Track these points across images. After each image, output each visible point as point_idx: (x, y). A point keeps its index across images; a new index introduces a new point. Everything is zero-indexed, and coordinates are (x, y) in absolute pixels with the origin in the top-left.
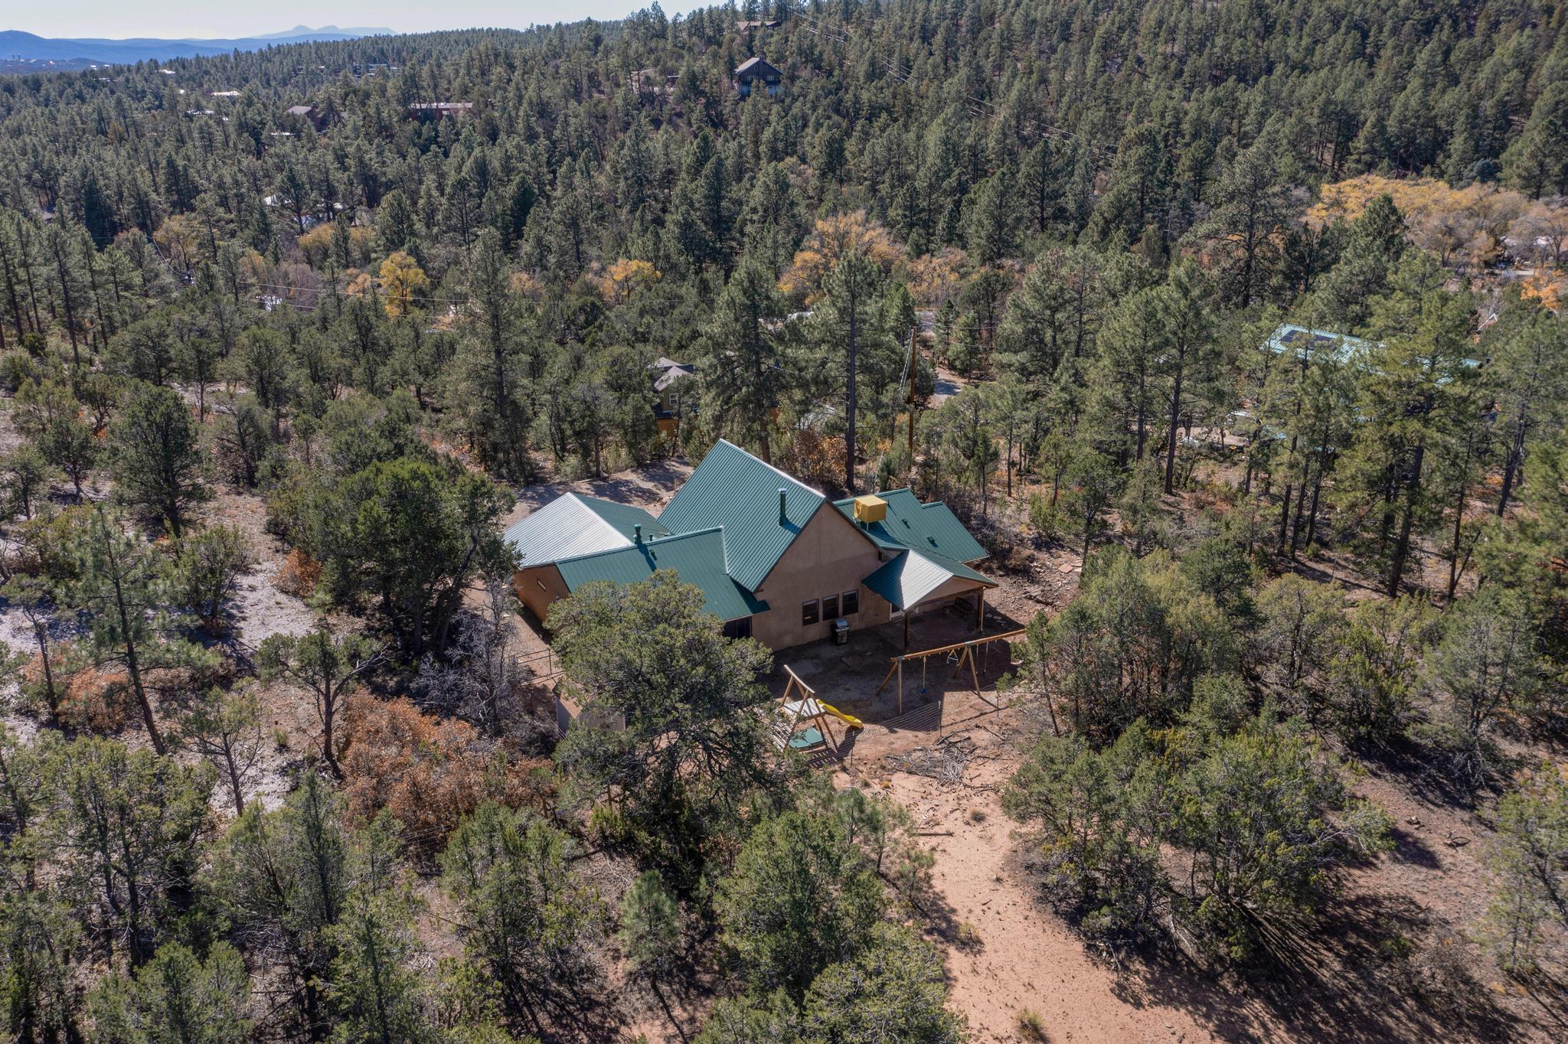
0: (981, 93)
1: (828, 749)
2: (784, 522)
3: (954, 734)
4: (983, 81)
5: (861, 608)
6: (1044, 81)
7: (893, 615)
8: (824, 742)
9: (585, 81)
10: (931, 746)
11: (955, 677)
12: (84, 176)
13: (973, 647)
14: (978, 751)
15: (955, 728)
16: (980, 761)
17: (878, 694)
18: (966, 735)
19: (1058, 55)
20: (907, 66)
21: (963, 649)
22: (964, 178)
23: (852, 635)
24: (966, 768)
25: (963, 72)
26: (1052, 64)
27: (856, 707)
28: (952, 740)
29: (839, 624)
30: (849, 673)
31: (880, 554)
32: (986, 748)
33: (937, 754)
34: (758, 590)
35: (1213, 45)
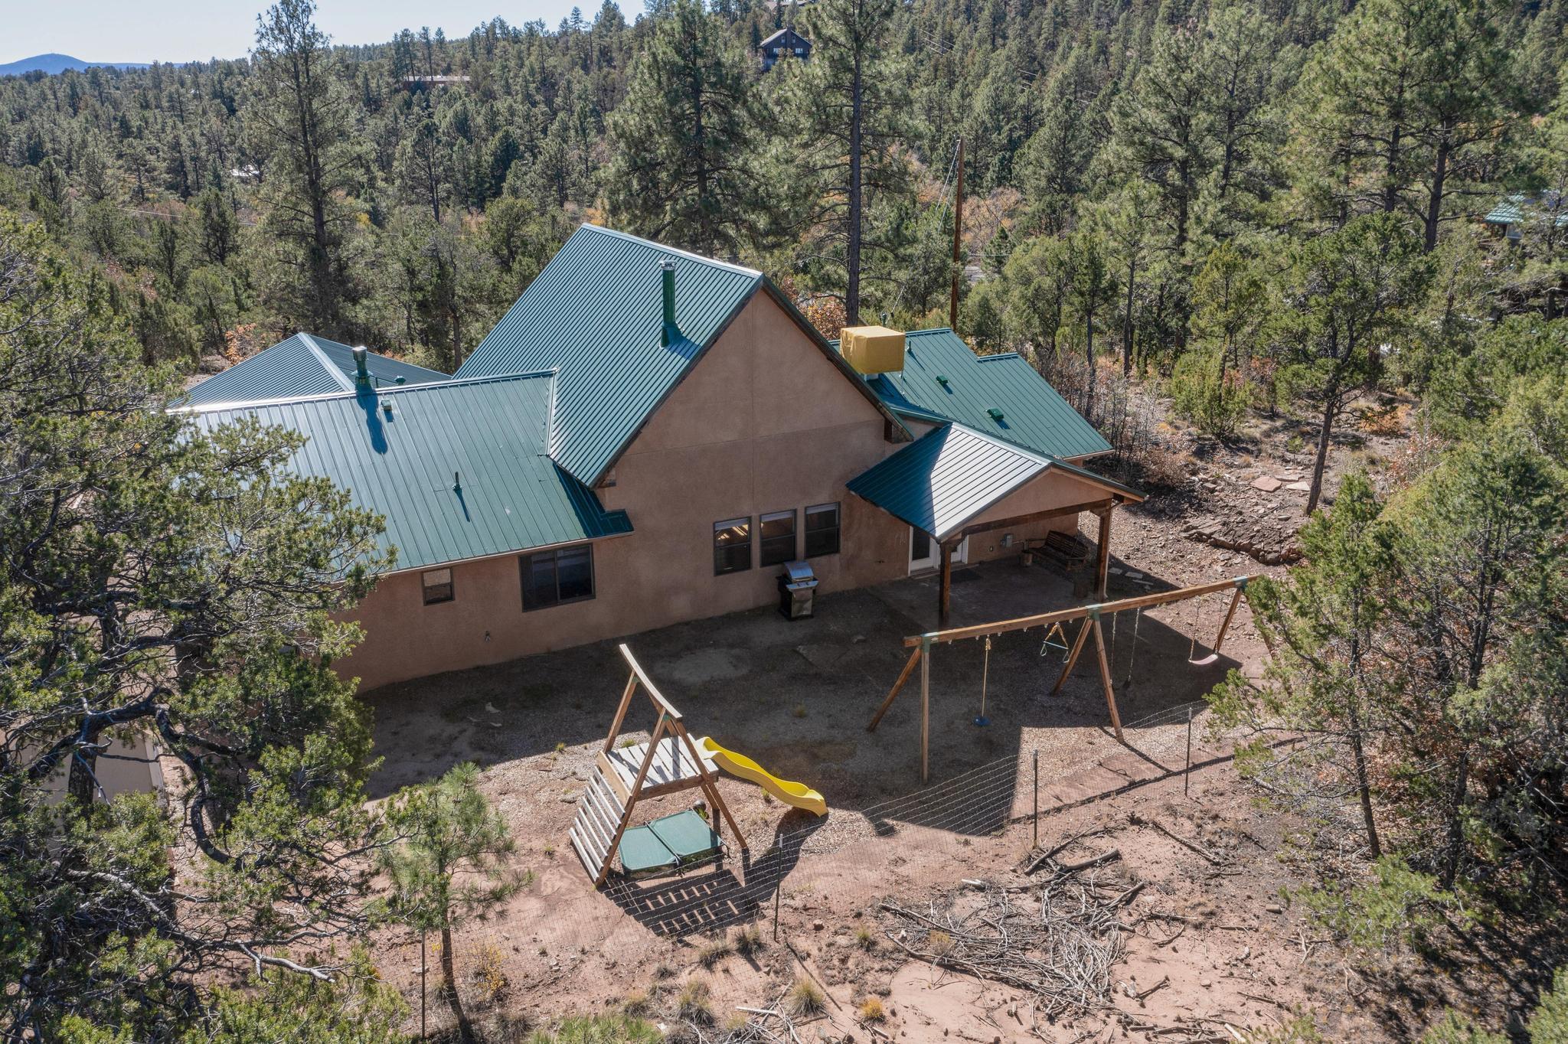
0: (1032, 68)
1: (723, 875)
2: (671, 336)
3: (1072, 841)
4: (1035, 59)
5: (847, 545)
6: (1103, 50)
7: (914, 566)
8: (716, 853)
9: (595, 54)
10: (1007, 878)
11: (1055, 693)
12: (30, 138)
13: (1105, 618)
14: (1148, 899)
15: (1070, 821)
16: (1158, 932)
17: (871, 729)
18: (1107, 845)
19: (1120, 26)
20: (949, 39)
21: (1079, 621)
22: (1015, 135)
23: (825, 602)
24: (1119, 954)
25: (1013, 44)
26: (1112, 36)
27: (814, 758)
28: (1070, 859)
29: (796, 575)
30: (810, 678)
31: (888, 425)
32: (1168, 890)
33: (1027, 903)
34: (601, 481)
35: (1295, 15)
